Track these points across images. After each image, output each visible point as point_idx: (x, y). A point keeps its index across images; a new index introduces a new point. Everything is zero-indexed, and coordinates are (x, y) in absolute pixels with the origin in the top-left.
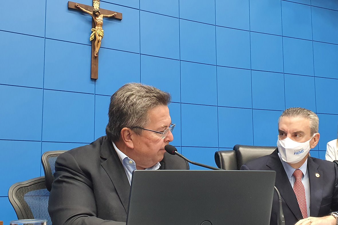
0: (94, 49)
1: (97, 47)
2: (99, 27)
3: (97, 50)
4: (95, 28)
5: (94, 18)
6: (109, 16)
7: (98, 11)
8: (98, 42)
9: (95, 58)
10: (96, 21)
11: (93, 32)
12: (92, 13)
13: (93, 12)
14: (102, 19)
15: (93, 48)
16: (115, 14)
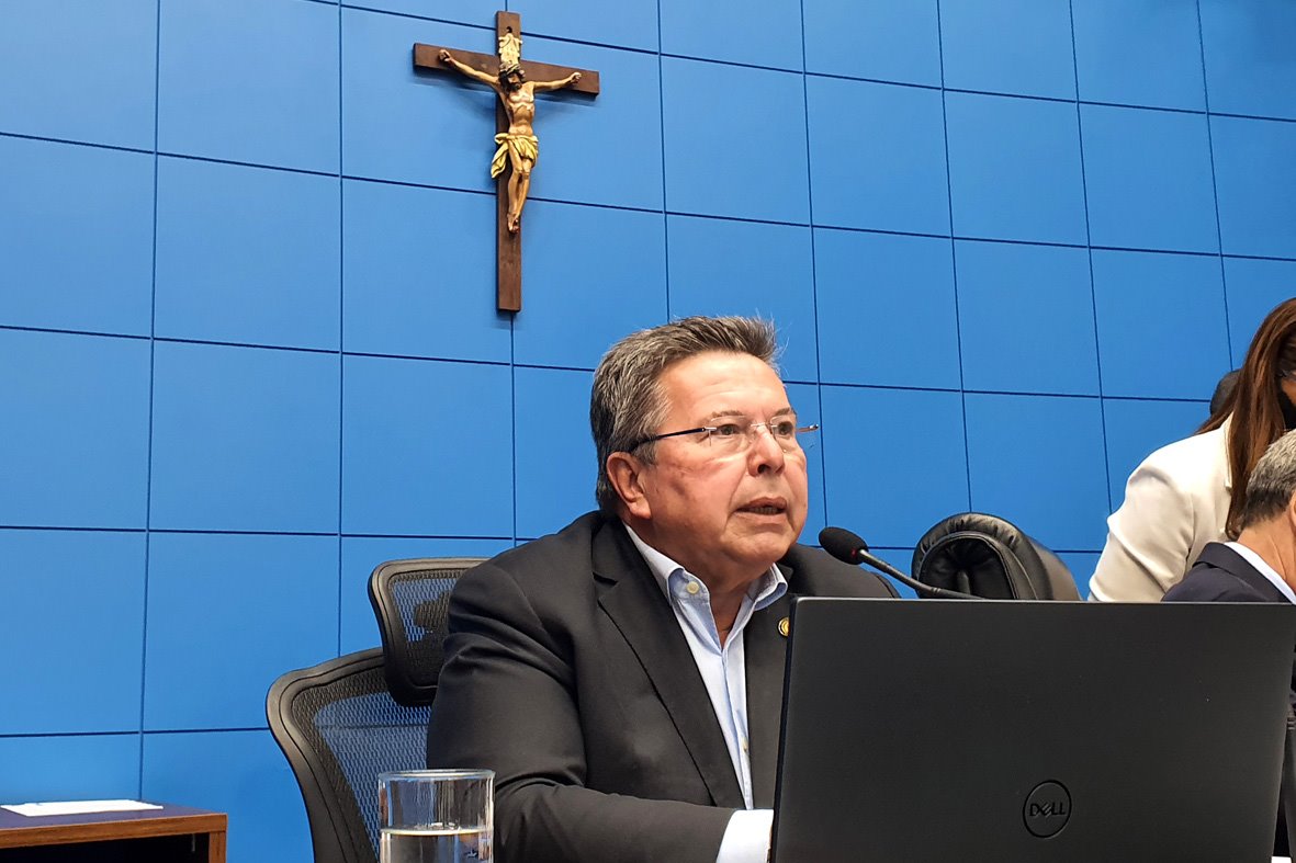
0: (507, 204)
1: (518, 197)
2: (523, 129)
3: (516, 208)
4: (507, 131)
5: (502, 95)
6: (555, 84)
7: (516, 72)
8: (520, 180)
9: (508, 239)
10: (512, 105)
11: (501, 145)
12: (494, 79)
13: (500, 74)
14: (532, 99)
15: (503, 204)
16: (574, 78)
